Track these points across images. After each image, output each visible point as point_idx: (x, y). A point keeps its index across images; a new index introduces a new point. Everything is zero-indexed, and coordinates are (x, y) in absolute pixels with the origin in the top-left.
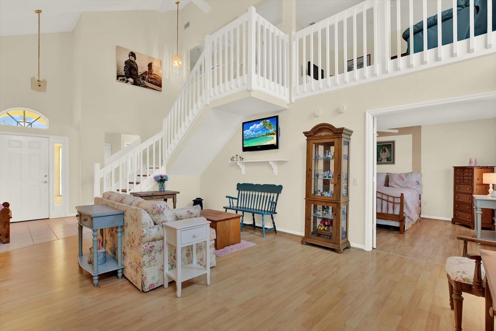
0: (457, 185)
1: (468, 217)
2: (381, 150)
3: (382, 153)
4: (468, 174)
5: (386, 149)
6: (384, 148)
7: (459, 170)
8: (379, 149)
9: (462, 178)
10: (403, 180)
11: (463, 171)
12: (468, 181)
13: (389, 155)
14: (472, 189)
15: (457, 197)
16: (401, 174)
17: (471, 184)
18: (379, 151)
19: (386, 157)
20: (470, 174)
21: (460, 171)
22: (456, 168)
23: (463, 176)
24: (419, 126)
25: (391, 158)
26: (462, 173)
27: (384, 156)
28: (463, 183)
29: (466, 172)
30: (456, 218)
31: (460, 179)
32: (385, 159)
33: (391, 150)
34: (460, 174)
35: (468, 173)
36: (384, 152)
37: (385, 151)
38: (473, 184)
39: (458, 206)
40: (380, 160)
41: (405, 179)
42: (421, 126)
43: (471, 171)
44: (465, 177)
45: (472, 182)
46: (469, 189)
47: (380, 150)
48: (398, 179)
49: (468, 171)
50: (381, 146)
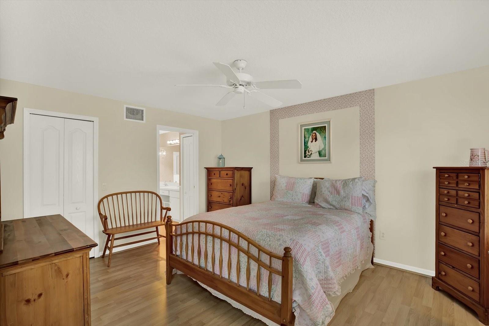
0: (442, 208)
1: (470, 288)
2: (311, 137)
3: (312, 142)
4: (469, 185)
5: (317, 134)
6: (314, 134)
7: (447, 175)
8: (307, 136)
9: (453, 192)
10: (338, 193)
11: (457, 177)
12: (469, 203)
13: (322, 147)
14: (480, 222)
15: (443, 234)
16: (336, 181)
17: (479, 211)
18: (307, 139)
19: (318, 150)
20: (471, 187)
21: (449, 176)
22: (441, 171)
23: (457, 188)
24: (370, 90)
25: (325, 150)
26: (455, 182)
27: (314, 147)
28: (457, 204)
29: (465, 181)
30: (439, 279)
31: (450, 196)
32: (316, 153)
33: (325, 137)
34: (449, 183)
35: (470, 182)
36: (314, 140)
37: (316, 139)
38: (482, 211)
39: (445, 255)
40: (309, 154)
41: (342, 192)
42: (374, 90)
43: (474, 177)
44: (460, 193)
45: (479, 206)
46: (471, 221)
47: (309, 137)
48: (329, 191)
49: (469, 179)
50: (310, 130)
